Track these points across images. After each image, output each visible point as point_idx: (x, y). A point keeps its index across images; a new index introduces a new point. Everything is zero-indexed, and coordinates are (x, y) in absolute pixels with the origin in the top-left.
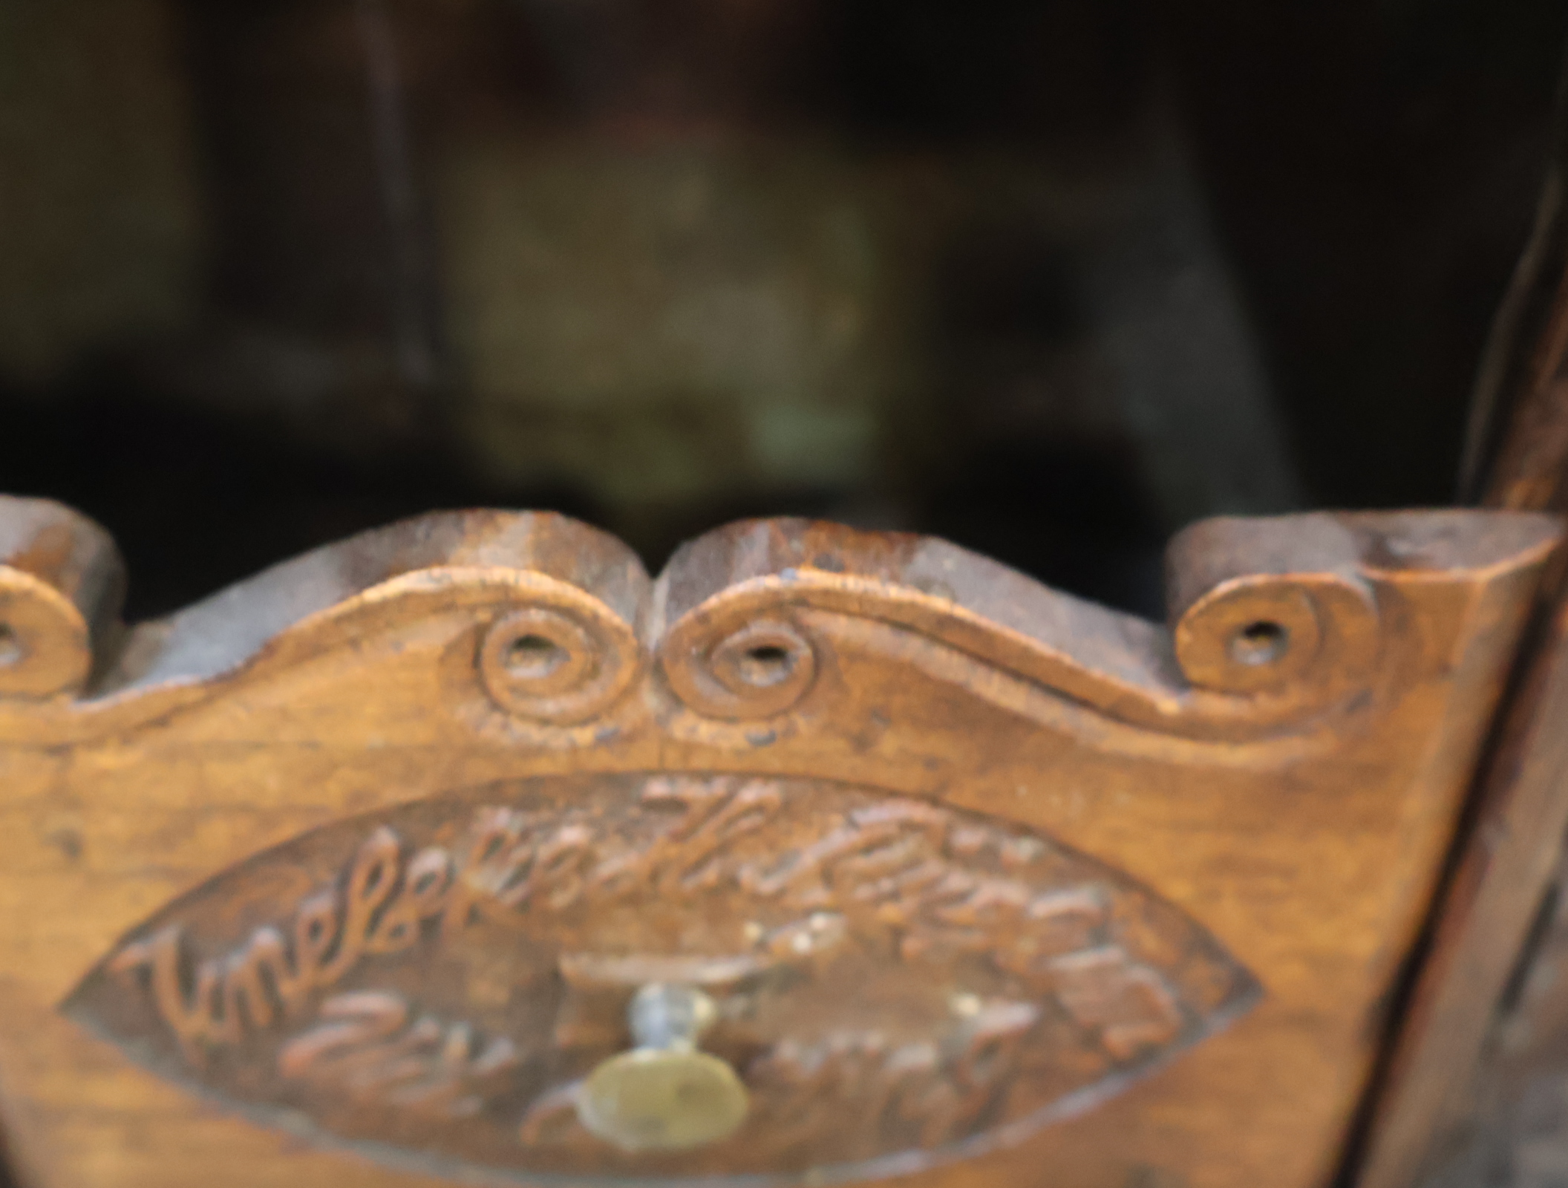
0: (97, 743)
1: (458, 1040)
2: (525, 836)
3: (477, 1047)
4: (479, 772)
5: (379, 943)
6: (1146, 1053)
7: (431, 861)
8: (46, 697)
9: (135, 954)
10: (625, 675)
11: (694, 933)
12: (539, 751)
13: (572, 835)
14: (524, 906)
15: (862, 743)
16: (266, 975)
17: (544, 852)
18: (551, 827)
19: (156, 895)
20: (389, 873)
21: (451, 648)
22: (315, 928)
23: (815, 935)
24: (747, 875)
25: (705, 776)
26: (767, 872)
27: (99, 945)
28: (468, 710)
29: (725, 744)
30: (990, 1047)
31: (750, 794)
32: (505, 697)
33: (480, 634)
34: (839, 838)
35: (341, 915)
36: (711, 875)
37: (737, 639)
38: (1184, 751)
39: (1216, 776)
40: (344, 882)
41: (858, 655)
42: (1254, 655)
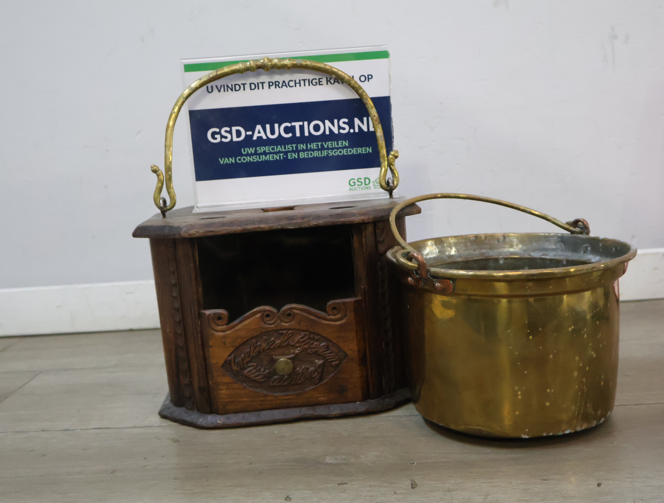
0: (227, 330)
1: (262, 370)
2: (268, 339)
3: (264, 371)
4: (264, 331)
5: (254, 355)
6: (337, 365)
7: (259, 343)
8: (224, 325)
9: (230, 358)
10: (276, 318)
11: (286, 352)
12: (269, 328)
13: (273, 339)
14: (268, 349)
15: (300, 324)
16: (243, 360)
17: (270, 341)
18: (271, 338)
19: (232, 349)
20: (255, 344)
21: (260, 316)
22: (248, 353)
23: (298, 350)
24: (290, 342)
25: (285, 330)
26: (292, 342)
27: (226, 357)
28: (262, 323)
29: (286, 325)
30: (320, 365)
31: (290, 332)
32: (265, 321)
33: (263, 315)
34: (299, 337)
35: (250, 351)
36: (287, 342)
37: (286, 313)
38: (331, 323)
39: (335, 325)
40: (250, 347)
41: (298, 314)
42: (335, 311)
